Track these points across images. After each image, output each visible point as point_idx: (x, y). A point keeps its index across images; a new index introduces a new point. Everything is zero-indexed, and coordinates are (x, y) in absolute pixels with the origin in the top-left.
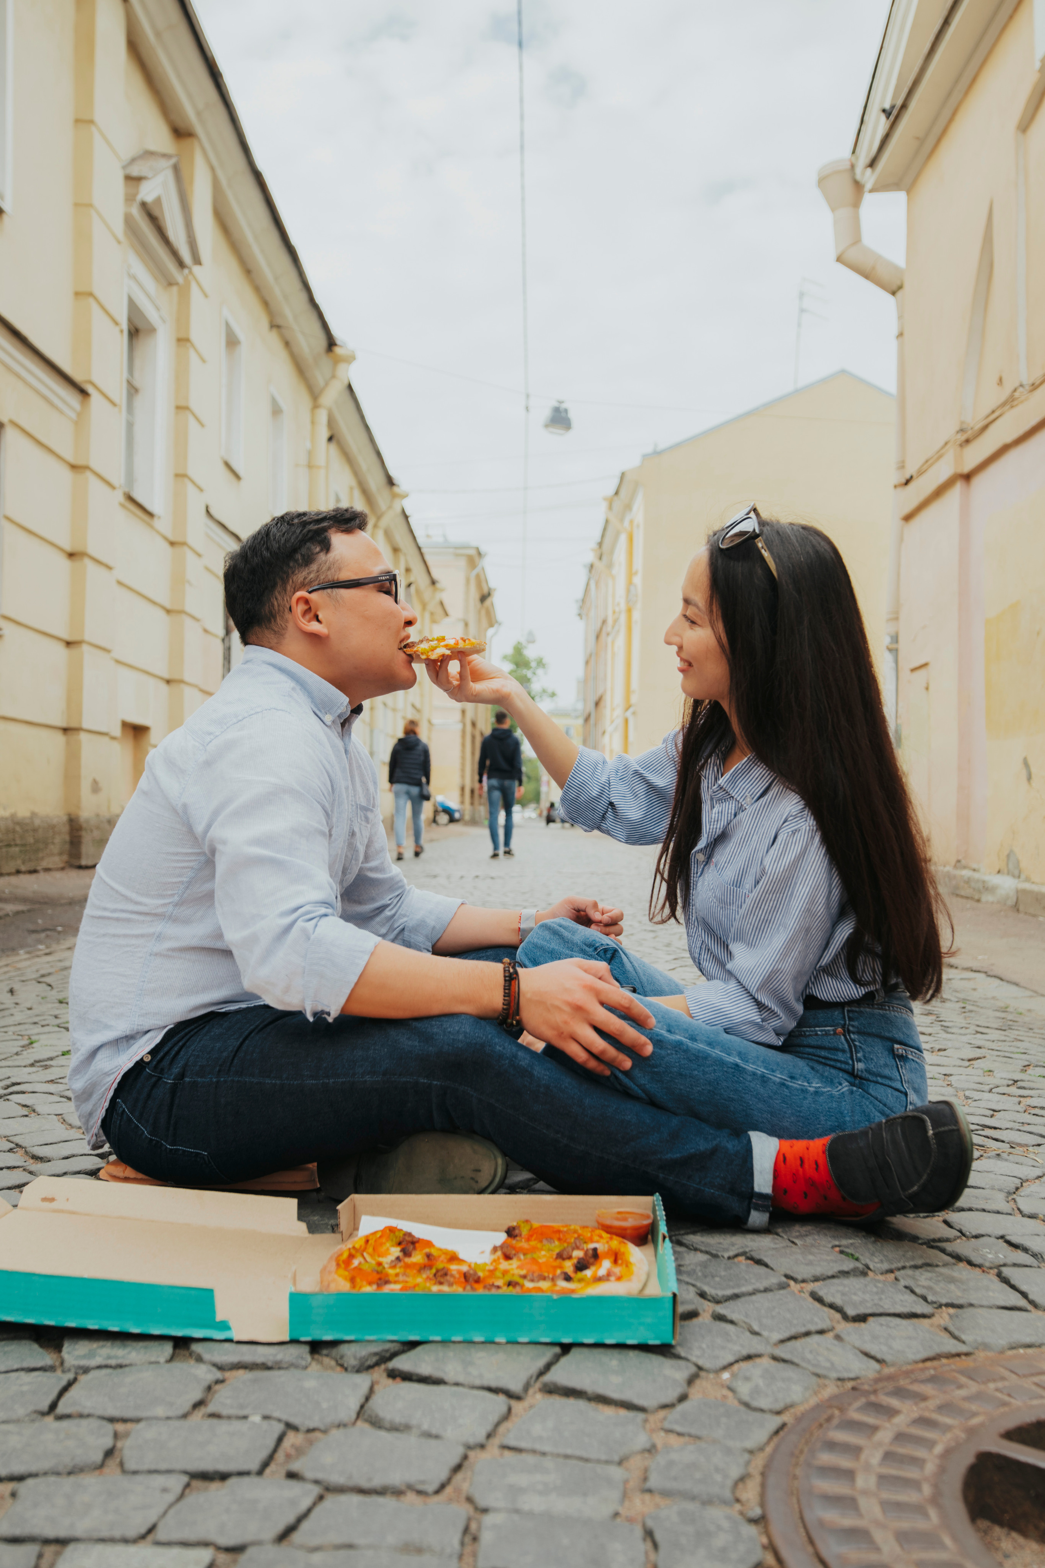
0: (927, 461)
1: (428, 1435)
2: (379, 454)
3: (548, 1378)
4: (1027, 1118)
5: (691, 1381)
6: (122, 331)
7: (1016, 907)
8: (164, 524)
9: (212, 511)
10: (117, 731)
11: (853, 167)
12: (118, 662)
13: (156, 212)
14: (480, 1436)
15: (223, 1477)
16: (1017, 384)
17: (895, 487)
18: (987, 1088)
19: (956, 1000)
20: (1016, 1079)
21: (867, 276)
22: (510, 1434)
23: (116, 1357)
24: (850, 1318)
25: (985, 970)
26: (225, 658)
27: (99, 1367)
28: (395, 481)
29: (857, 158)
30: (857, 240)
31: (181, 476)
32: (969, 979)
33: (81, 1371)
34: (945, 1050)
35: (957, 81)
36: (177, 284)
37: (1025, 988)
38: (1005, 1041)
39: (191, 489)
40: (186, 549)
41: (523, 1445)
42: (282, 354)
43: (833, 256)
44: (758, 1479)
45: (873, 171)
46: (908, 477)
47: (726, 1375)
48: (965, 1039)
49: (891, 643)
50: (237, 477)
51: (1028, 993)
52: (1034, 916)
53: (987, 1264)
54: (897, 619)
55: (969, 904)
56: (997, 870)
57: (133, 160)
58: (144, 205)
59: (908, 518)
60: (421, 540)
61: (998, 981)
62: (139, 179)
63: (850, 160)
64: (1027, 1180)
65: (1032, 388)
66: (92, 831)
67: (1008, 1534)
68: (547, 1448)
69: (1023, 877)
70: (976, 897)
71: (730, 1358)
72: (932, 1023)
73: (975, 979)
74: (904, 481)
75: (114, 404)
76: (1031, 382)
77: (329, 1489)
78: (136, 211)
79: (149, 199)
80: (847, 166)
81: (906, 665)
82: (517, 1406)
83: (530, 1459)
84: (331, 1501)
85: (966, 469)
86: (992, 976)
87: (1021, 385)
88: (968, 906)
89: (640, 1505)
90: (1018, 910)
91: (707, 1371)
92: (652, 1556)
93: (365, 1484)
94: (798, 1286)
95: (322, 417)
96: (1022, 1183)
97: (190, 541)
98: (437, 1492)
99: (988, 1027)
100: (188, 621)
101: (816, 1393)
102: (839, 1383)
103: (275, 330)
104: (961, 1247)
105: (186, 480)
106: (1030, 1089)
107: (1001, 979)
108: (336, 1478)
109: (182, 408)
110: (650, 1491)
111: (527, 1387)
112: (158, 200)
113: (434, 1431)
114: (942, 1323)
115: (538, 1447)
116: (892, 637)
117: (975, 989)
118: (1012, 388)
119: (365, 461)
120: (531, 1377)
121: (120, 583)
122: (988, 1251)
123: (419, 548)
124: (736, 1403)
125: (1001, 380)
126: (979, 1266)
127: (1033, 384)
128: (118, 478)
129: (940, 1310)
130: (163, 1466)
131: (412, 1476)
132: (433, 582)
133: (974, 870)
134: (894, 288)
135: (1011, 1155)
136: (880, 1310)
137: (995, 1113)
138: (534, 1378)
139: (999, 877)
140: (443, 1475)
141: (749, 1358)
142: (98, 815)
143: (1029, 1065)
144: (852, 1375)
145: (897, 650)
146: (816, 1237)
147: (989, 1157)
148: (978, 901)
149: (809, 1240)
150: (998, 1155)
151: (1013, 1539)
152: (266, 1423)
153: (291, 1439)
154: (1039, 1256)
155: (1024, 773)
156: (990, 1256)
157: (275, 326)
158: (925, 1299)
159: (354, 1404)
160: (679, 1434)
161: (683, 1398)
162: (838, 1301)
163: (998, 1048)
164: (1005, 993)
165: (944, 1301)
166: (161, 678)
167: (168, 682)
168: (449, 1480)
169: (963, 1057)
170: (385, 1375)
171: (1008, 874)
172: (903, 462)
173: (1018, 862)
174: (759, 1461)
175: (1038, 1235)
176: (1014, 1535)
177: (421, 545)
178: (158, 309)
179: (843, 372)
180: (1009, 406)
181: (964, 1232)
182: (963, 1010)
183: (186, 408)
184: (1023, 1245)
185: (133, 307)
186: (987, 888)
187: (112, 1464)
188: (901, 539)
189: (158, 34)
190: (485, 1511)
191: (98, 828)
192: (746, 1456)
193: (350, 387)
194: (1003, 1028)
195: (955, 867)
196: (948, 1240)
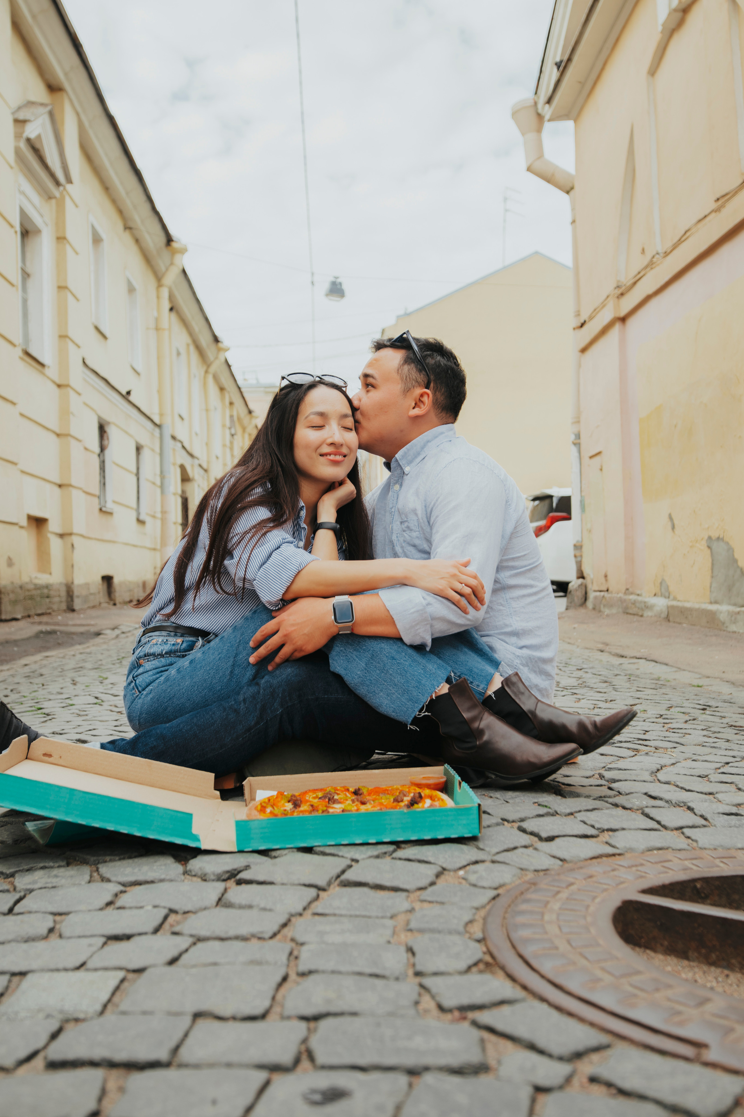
0: (595, 310)
1: (264, 909)
2: (207, 320)
3: (343, 877)
4: (668, 734)
5: (438, 875)
6: (16, 232)
7: (667, 619)
8: (52, 371)
9: (88, 362)
10: (24, 522)
11: (536, 103)
12: (23, 472)
13: (38, 146)
14: (299, 908)
15: (128, 937)
16: (654, 253)
17: (574, 329)
18: (642, 719)
19: (624, 674)
20: (662, 714)
21: (548, 181)
22: (318, 907)
23: (51, 882)
24: (544, 839)
25: (645, 657)
26: (101, 469)
27: (41, 888)
28: (220, 339)
29: (539, 98)
30: (540, 155)
31: (63, 337)
32: (634, 663)
33: (28, 892)
34: (615, 700)
35: (605, 41)
36: (55, 198)
37: (671, 666)
38: (656, 695)
39: (71, 346)
40: (69, 389)
41: (327, 911)
42: (134, 249)
43: (525, 167)
44: (481, 921)
45: (550, 106)
46: (582, 321)
47: (461, 873)
48: (629, 694)
49: (575, 439)
50: (105, 337)
51: (675, 669)
52: (680, 623)
53: (635, 807)
54: (579, 422)
55: (636, 618)
56: (654, 594)
57: (19, 108)
58: (28, 140)
59: (583, 350)
60: (240, 382)
61: (654, 664)
62: (24, 122)
63: (534, 99)
64: (665, 766)
65: (665, 255)
66: (8, 594)
67: (644, 951)
68: (343, 912)
69: (671, 597)
70: (640, 614)
71: (465, 863)
72: (607, 687)
73: (638, 663)
74: (580, 324)
75: (12, 285)
76: (664, 251)
77: (199, 939)
78: (23, 145)
79: (32, 136)
80: (532, 102)
81: (585, 455)
82: (322, 894)
83: (332, 919)
84: (200, 945)
85: (622, 313)
86: (650, 660)
87: (658, 254)
88: (635, 620)
89: (404, 937)
90: (669, 621)
91: (449, 870)
92: (412, 960)
93: (223, 935)
94: (510, 825)
95: (165, 293)
96: (661, 767)
97: (72, 383)
98: (271, 938)
99: (645, 688)
100: (73, 442)
101: (520, 878)
102: (536, 873)
103: (127, 231)
104: (619, 800)
105: (68, 340)
106: (671, 719)
107: (656, 662)
108: (204, 933)
109: (62, 288)
110: (411, 930)
111: (329, 884)
112: (39, 137)
113: (268, 907)
114: (604, 840)
115: (337, 912)
116: (576, 435)
117: (638, 669)
118: (651, 256)
119: (197, 325)
120: (332, 878)
121: (22, 415)
122: (636, 800)
123: (239, 388)
124: (468, 886)
125: (643, 250)
126: (630, 809)
127: (665, 253)
128: (18, 339)
129: (603, 834)
130: (88, 933)
131: (255, 929)
132: (250, 412)
133: (638, 595)
134: (568, 189)
135: (655, 753)
136: (564, 833)
137: (646, 733)
138: (334, 879)
139: (655, 598)
140: (275, 928)
141: (476, 862)
142: (12, 583)
143: (671, 707)
144: (544, 868)
145: (579, 444)
146: (522, 798)
147: (641, 755)
148: (642, 616)
149: (517, 800)
150: (647, 753)
151: (647, 954)
152: (156, 910)
153: (172, 918)
154: (670, 802)
155: (670, 524)
156: (637, 803)
157: (127, 228)
158: (593, 827)
159: (215, 898)
160: (430, 902)
161: (432, 884)
162: (536, 830)
163: (651, 699)
164: (659, 670)
165: (606, 827)
166: (55, 484)
167: (60, 486)
168: (279, 932)
169: (627, 704)
170: (235, 884)
171: (661, 596)
172: (579, 311)
173: (668, 587)
174: (482, 913)
175: (670, 791)
176: (648, 951)
177: (240, 386)
178: (42, 216)
179: (537, 253)
180: (650, 268)
181: (621, 792)
182: (629, 680)
183: (66, 288)
184: (659, 796)
185: (23, 215)
186: (648, 607)
187: (53, 937)
188: (579, 366)
189: (34, 17)
190: (302, 944)
191: (13, 592)
192: (474, 911)
193: (184, 271)
194: (656, 688)
195: (625, 593)
196: (610, 797)
